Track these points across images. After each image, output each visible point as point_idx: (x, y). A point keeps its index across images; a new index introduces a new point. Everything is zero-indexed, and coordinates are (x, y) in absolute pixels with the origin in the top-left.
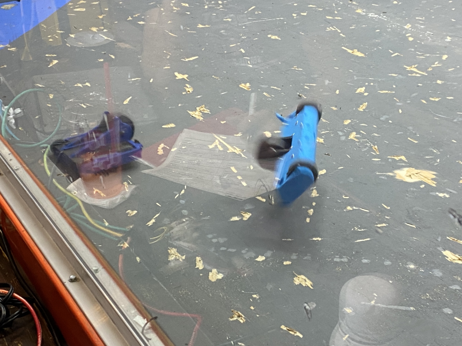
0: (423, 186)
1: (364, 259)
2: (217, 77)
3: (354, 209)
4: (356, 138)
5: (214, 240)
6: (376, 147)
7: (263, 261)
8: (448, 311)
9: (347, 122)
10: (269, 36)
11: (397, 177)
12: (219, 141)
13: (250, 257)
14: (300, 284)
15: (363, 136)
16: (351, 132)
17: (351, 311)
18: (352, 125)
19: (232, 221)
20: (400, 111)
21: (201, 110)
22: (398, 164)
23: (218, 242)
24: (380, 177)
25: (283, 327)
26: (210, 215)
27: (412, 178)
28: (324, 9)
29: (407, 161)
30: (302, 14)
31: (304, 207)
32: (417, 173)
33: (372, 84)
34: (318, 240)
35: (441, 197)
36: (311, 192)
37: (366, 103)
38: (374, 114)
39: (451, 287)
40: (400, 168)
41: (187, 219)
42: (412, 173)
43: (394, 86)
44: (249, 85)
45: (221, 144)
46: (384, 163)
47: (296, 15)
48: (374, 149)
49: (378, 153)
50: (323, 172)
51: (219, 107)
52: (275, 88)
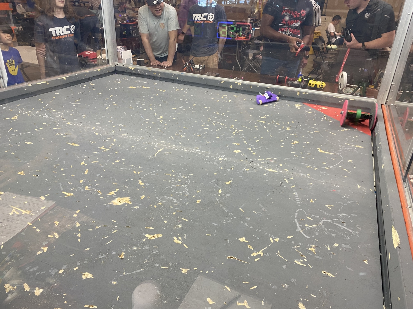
0: (126, 205)
1: (113, 252)
2: (2, 171)
3: (100, 227)
4: (88, 188)
5: (31, 270)
6: (99, 191)
7: (63, 272)
8: (157, 265)
9: (82, 181)
10: (26, 143)
11: (114, 204)
12: (15, 209)
13: (55, 273)
14: (86, 278)
15: (92, 187)
16: (85, 186)
17: (116, 283)
18: (84, 182)
19: (38, 255)
20: (104, 170)
22: (112, 197)
23: (34, 270)
24: (107, 206)
25: (86, 306)
26: (23, 256)
27: (121, 203)
28: (51, 125)
29: (116, 195)
30: (40, 128)
31: (75, 234)
33: (87, 159)
34: (88, 250)
35: (136, 208)
36: (75, 224)
37: (88, 170)
38: (93, 174)
39: (154, 252)
40: (114, 199)
41: (10, 263)
42: (120, 200)
43: (97, 158)
44: (23, 172)
45: (17, 210)
46: (106, 198)
47: (37, 130)
48: (99, 192)
49: (101, 194)
50: (78, 211)
51: (9, 189)
52: (38, 171)
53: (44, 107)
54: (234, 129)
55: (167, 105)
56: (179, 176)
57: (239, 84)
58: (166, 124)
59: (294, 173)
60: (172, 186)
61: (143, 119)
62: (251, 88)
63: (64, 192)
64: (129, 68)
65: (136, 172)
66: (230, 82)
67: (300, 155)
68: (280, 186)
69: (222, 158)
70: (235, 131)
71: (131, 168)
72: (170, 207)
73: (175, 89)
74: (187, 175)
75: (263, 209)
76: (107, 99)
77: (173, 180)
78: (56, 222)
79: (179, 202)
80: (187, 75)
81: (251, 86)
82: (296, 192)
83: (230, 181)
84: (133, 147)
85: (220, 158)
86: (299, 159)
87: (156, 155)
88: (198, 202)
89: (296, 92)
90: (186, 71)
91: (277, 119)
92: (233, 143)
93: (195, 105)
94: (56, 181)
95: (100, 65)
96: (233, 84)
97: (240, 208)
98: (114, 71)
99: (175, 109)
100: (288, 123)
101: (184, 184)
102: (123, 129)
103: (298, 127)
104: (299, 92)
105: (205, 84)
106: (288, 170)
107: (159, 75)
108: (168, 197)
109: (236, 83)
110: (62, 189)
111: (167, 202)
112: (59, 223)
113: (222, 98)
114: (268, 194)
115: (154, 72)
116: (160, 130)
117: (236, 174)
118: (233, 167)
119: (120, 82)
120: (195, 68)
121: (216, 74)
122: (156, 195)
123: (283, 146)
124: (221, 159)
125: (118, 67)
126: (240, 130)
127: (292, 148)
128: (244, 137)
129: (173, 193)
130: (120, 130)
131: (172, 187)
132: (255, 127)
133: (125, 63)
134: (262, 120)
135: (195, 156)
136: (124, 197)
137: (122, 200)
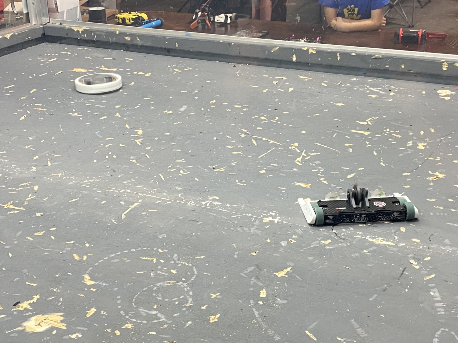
0: (54, 332)
11: (28, 330)
20: (10, 255)
24: (11, 336)
27: (42, 326)
29: (32, 309)
32: (44, 319)
35: (74, 339)
40: (26, 319)
42: (40, 320)
54: (298, 151)
55: (152, 105)
56: (173, 262)
57: (311, 51)
58: (148, 147)
59: (432, 247)
60: (156, 286)
61: (101, 138)
62: (339, 58)
64: (73, 28)
65: (78, 256)
66: (292, 49)
67: (447, 206)
68: (401, 276)
69: (271, 219)
70: (302, 156)
71: (68, 247)
72: (151, 333)
73: (172, 68)
74: (190, 258)
75: (360, 331)
76: (24, 98)
77: (159, 272)
79: (170, 322)
80: (198, 38)
81: (338, 55)
82: (436, 290)
83: (286, 269)
84: (74, 200)
85: (265, 218)
86: (446, 214)
87: (123, 217)
88: (213, 319)
89: (439, 64)
90: (196, 30)
91: (396, 124)
92: (296, 183)
93: (214, 101)
95: (12, 25)
96: (299, 51)
97: (306, 331)
98: (41, 36)
99: (171, 112)
100: (422, 133)
101: (183, 279)
102: (55, 162)
103: (444, 141)
104: (445, 61)
105: (238, 54)
106: (418, 241)
107: (139, 41)
108: (147, 311)
109: (306, 49)
111: (144, 322)
113: (275, 83)
114: (372, 296)
115: (126, 35)
116: (134, 161)
117: (301, 252)
118: (294, 237)
119: (52, 60)
120: (216, 21)
121: (261, 32)
122: (120, 307)
123: (408, 187)
124: (267, 220)
125: (49, 27)
126: (313, 154)
127: (429, 191)
128: (319, 170)
129: (157, 302)
130: (49, 164)
131: (155, 288)
132: (347, 145)
133: (65, 19)
134: (363, 128)
135: (211, 215)
136: (49, 314)
137: (46, 320)
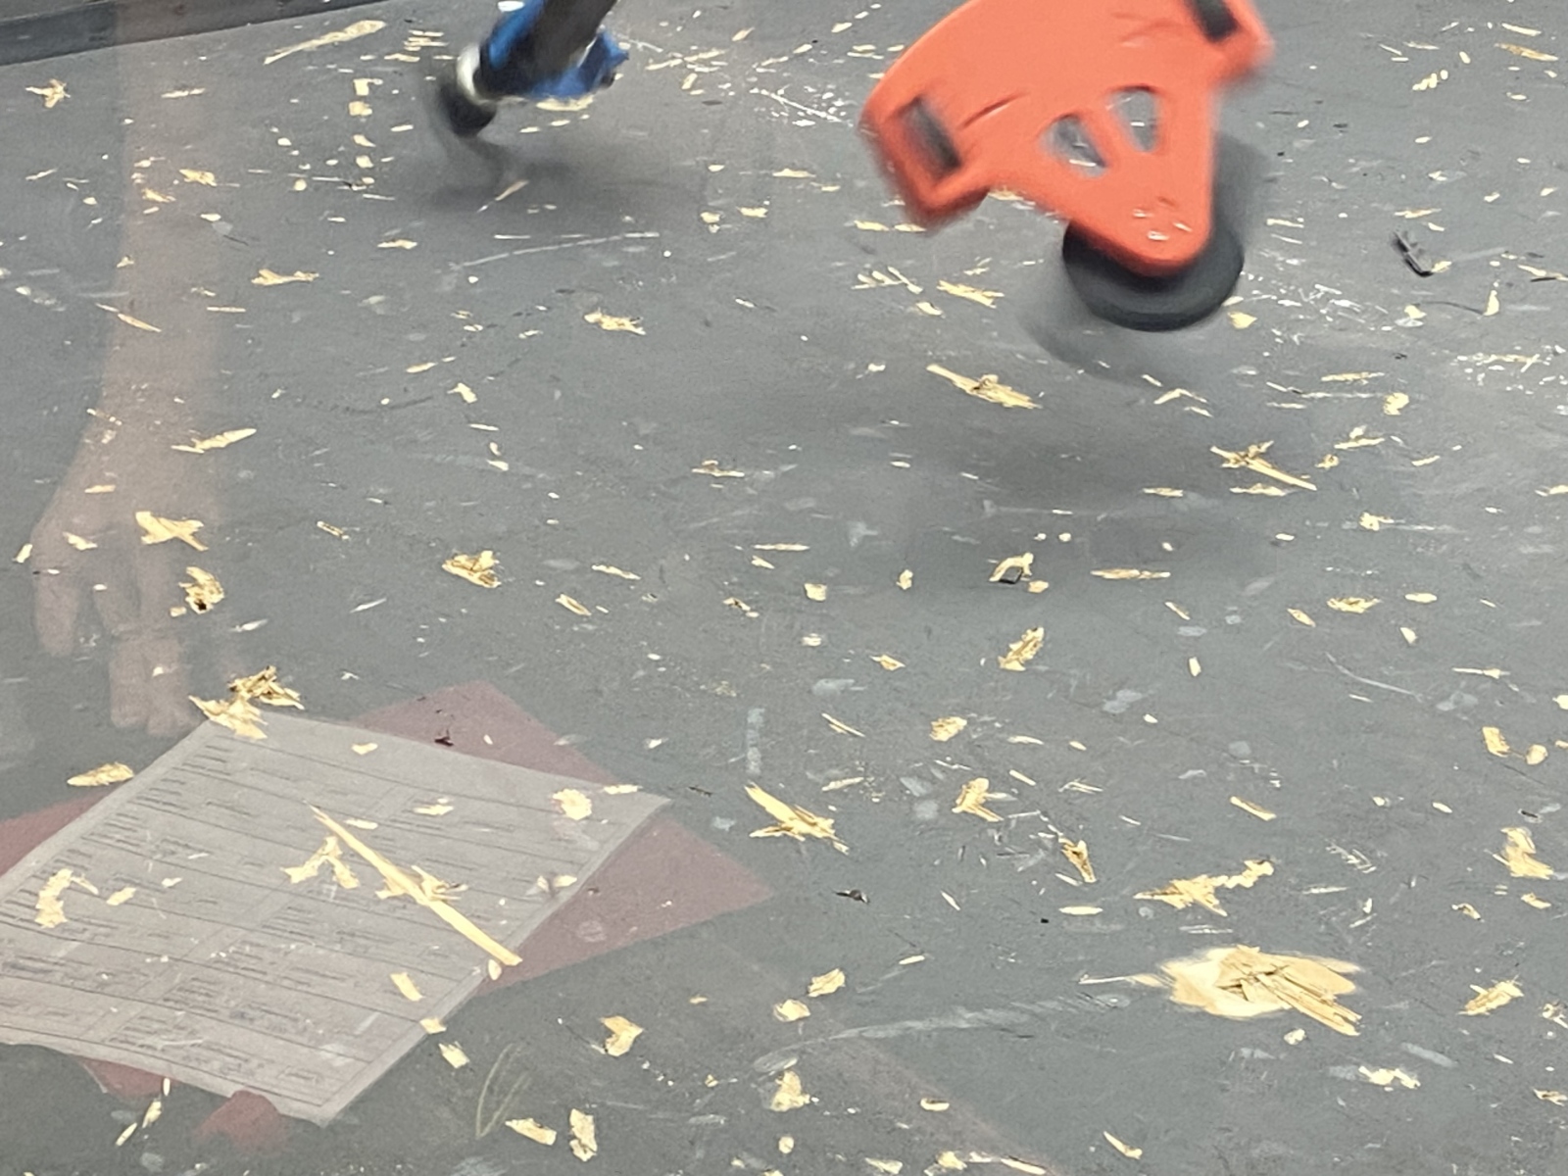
0: (1296, 1036)
2: (338, 525)
3: (971, 1167)
4: (988, 805)
6: (1082, 846)
9: (948, 729)
10: (591, 318)
11: (1180, 996)
12: (341, 842)
15: (1023, 798)
16: (967, 778)
18: (971, 743)
20: (1195, 667)
21: (258, 692)
22: (1184, 928)
24: (1102, 999)
27: (1246, 999)
28: (846, 187)
29: (1224, 914)
30: (746, 211)
31: (737, 1163)
32: (1272, 969)
33: (1065, 537)
35: (1378, 1085)
36: (769, 1085)
37: (1040, 632)
38: (1074, 683)
40: (1190, 947)
42: (1247, 970)
43: (1168, 547)
44: (491, 563)
45: (349, 856)
46: (1118, 927)
47: (716, 218)
48: (1074, 860)
49: (1090, 878)
50: (829, 983)
51: (347, 676)
52: (613, 570)
53: (839, 28)
63: (758, 795)
65: (1507, 742)
71: (1468, 690)
78: (621, 1020)
84: (1559, 490)
94: (730, 686)
102: (1523, 301)
110: (753, 767)
112: (637, 1040)
130: (1493, 306)
136: (1295, 956)
137: (1273, 977)
